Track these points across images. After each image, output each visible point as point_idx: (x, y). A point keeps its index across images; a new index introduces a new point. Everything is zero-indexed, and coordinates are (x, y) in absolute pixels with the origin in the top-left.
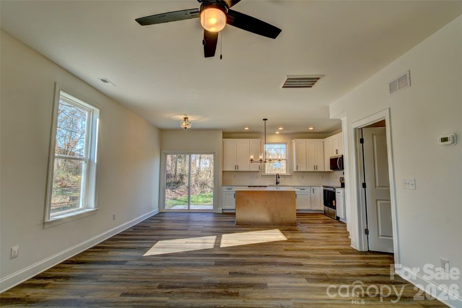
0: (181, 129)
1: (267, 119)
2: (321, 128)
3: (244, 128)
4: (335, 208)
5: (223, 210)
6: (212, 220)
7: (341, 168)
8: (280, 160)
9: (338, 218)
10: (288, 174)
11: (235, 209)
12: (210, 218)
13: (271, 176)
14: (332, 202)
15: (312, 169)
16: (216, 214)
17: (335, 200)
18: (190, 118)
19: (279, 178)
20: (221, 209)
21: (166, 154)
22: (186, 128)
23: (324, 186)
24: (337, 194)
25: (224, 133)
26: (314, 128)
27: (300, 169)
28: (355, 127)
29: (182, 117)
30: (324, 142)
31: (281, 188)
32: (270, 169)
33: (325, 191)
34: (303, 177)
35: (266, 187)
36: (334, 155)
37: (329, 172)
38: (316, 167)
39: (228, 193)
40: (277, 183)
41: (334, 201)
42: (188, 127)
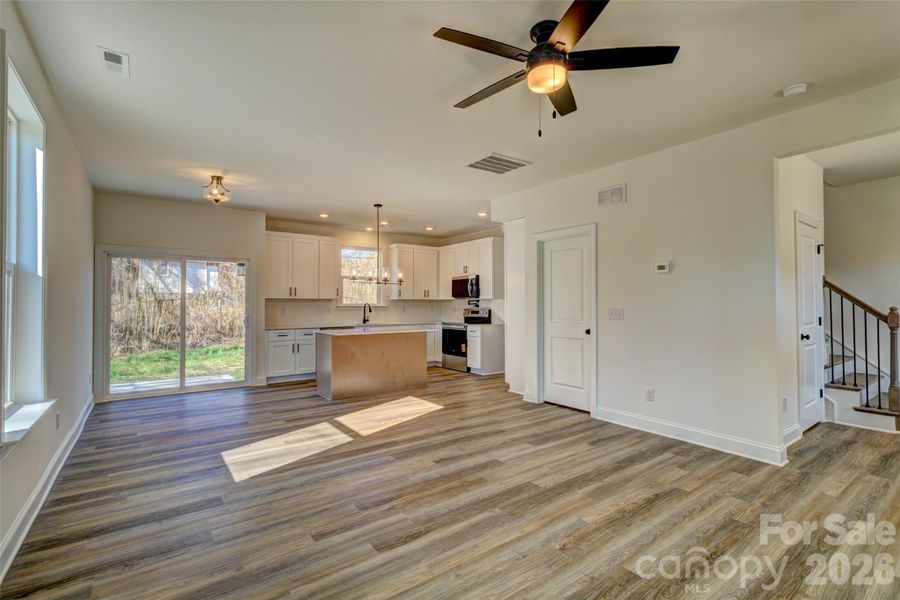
0: (205, 204)
1: (381, 206)
2: (442, 230)
3: (318, 215)
4: (465, 355)
5: (268, 378)
6: (245, 403)
7: (475, 293)
8: (354, 278)
9: (469, 369)
10: (382, 304)
11: (315, 373)
12: (239, 399)
13: (353, 308)
14: (460, 347)
15: (421, 296)
16: (252, 390)
17: (465, 342)
18: (227, 180)
19: (370, 311)
20: (265, 377)
21: (110, 255)
22: (217, 201)
23: (443, 323)
24: (469, 334)
25: (269, 218)
26: (434, 228)
27: (404, 297)
28: (539, 239)
29: (207, 174)
30: (438, 252)
31: (370, 329)
32: (351, 295)
33: (445, 331)
34: (404, 308)
35: (352, 327)
36: (460, 275)
37: (451, 300)
38: (427, 293)
39: (281, 343)
40: (365, 321)
41: (463, 345)
42: (224, 199)
